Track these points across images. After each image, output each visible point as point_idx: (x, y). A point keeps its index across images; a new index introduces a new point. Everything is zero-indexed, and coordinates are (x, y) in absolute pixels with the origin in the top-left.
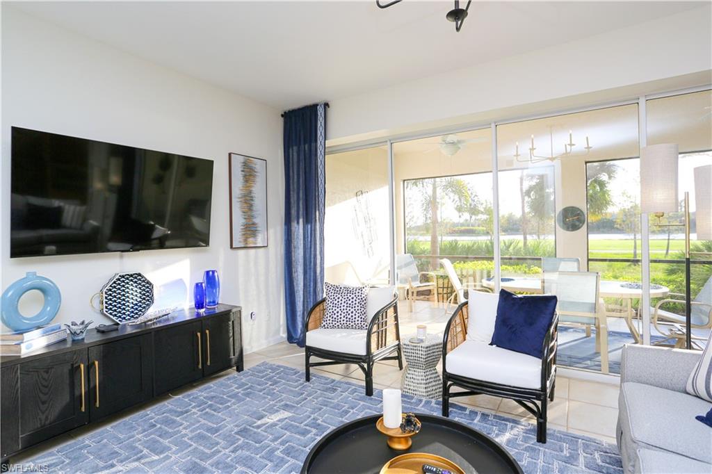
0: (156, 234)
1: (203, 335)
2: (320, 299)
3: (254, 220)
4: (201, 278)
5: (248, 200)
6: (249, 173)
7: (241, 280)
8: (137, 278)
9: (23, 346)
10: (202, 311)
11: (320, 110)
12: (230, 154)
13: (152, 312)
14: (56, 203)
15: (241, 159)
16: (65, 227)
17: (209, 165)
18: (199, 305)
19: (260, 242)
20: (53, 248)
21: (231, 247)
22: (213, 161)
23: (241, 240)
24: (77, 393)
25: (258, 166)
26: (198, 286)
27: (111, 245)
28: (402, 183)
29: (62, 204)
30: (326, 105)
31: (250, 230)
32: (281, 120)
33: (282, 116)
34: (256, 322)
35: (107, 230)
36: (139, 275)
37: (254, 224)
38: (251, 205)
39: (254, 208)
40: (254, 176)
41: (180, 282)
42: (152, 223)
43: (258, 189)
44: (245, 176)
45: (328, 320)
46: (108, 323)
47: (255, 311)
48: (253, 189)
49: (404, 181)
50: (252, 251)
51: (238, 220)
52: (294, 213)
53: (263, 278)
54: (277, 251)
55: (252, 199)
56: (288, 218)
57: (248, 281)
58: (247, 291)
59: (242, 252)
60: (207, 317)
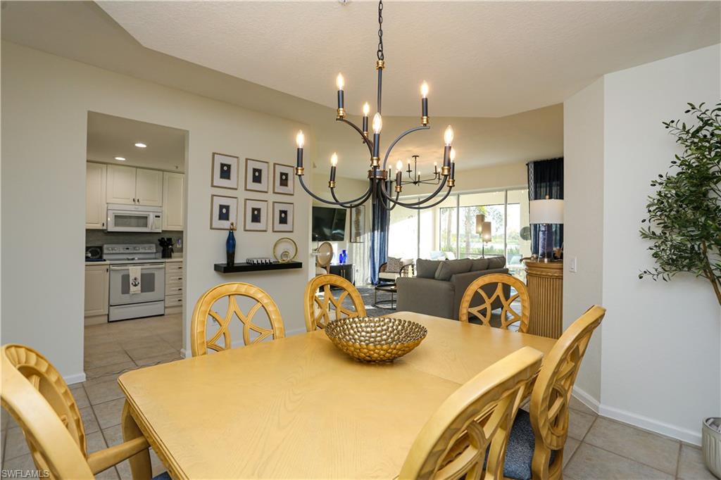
1: (343, 272)
3: (360, 231)
4: (342, 253)
5: (357, 222)
6: (358, 211)
7: (354, 255)
10: (341, 264)
18: (341, 262)
19: (361, 241)
21: (351, 241)
22: (346, 210)
23: (354, 239)
26: (341, 255)
28: (439, 210)
31: (358, 234)
38: (358, 225)
39: (360, 226)
40: (360, 213)
41: (338, 253)
43: (361, 218)
44: (356, 213)
45: (387, 269)
47: (358, 269)
48: (359, 218)
49: (441, 208)
50: (358, 244)
51: (354, 231)
52: (376, 228)
53: (362, 255)
54: (368, 244)
55: (359, 222)
56: (373, 230)
57: (356, 256)
58: (356, 260)
59: (354, 244)
60: (342, 266)
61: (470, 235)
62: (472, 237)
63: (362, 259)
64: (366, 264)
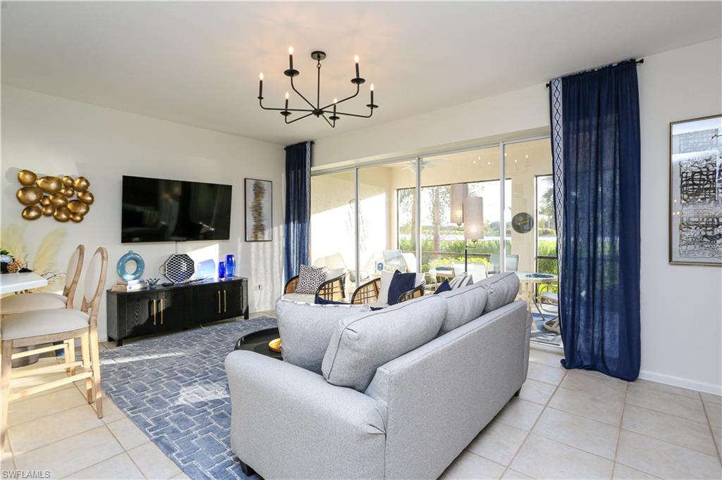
0: (203, 231)
1: (222, 293)
2: (295, 275)
3: (263, 223)
4: (224, 260)
5: (258, 209)
6: (259, 190)
7: (253, 262)
8: (186, 257)
9: (128, 287)
10: (223, 279)
11: (308, 146)
12: (245, 179)
13: (193, 278)
14: (139, 209)
15: (253, 182)
16: (144, 226)
17: (229, 188)
18: (222, 275)
19: (266, 238)
20: (137, 239)
21: (246, 240)
22: (231, 186)
23: (253, 236)
24: (152, 314)
25: (266, 186)
26: (221, 263)
27: (173, 238)
28: (396, 192)
29: (143, 210)
30: (312, 143)
31: (259, 228)
32: (285, 151)
33: (285, 149)
34: (263, 291)
35: (172, 228)
36: (186, 255)
37: (262, 225)
38: (260, 213)
39: (262, 215)
40: (263, 193)
41: (211, 261)
42: (201, 223)
43: (265, 202)
44: (255, 193)
45: (299, 288)
46: (168, 282)
47: (263, 284)
48: (262, 202)
49: (398, 190)
50: (261, 244)
51: (251, 223)
52: (292, 217)
53: (268, 262)
54: (279, 243)
55: (261, 208)
56: (288, 222)
57: (257, 263)
58: (257, 270)
59: (253, 244)
60: (225, 283)
61: (439, 227)
62: (441, 230)
63: (268, 268)
64: (277, 276)
